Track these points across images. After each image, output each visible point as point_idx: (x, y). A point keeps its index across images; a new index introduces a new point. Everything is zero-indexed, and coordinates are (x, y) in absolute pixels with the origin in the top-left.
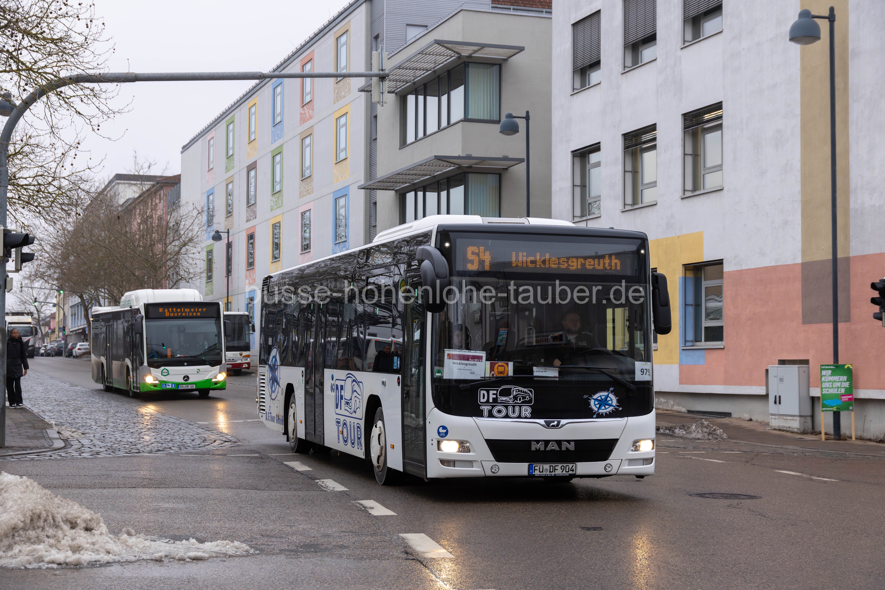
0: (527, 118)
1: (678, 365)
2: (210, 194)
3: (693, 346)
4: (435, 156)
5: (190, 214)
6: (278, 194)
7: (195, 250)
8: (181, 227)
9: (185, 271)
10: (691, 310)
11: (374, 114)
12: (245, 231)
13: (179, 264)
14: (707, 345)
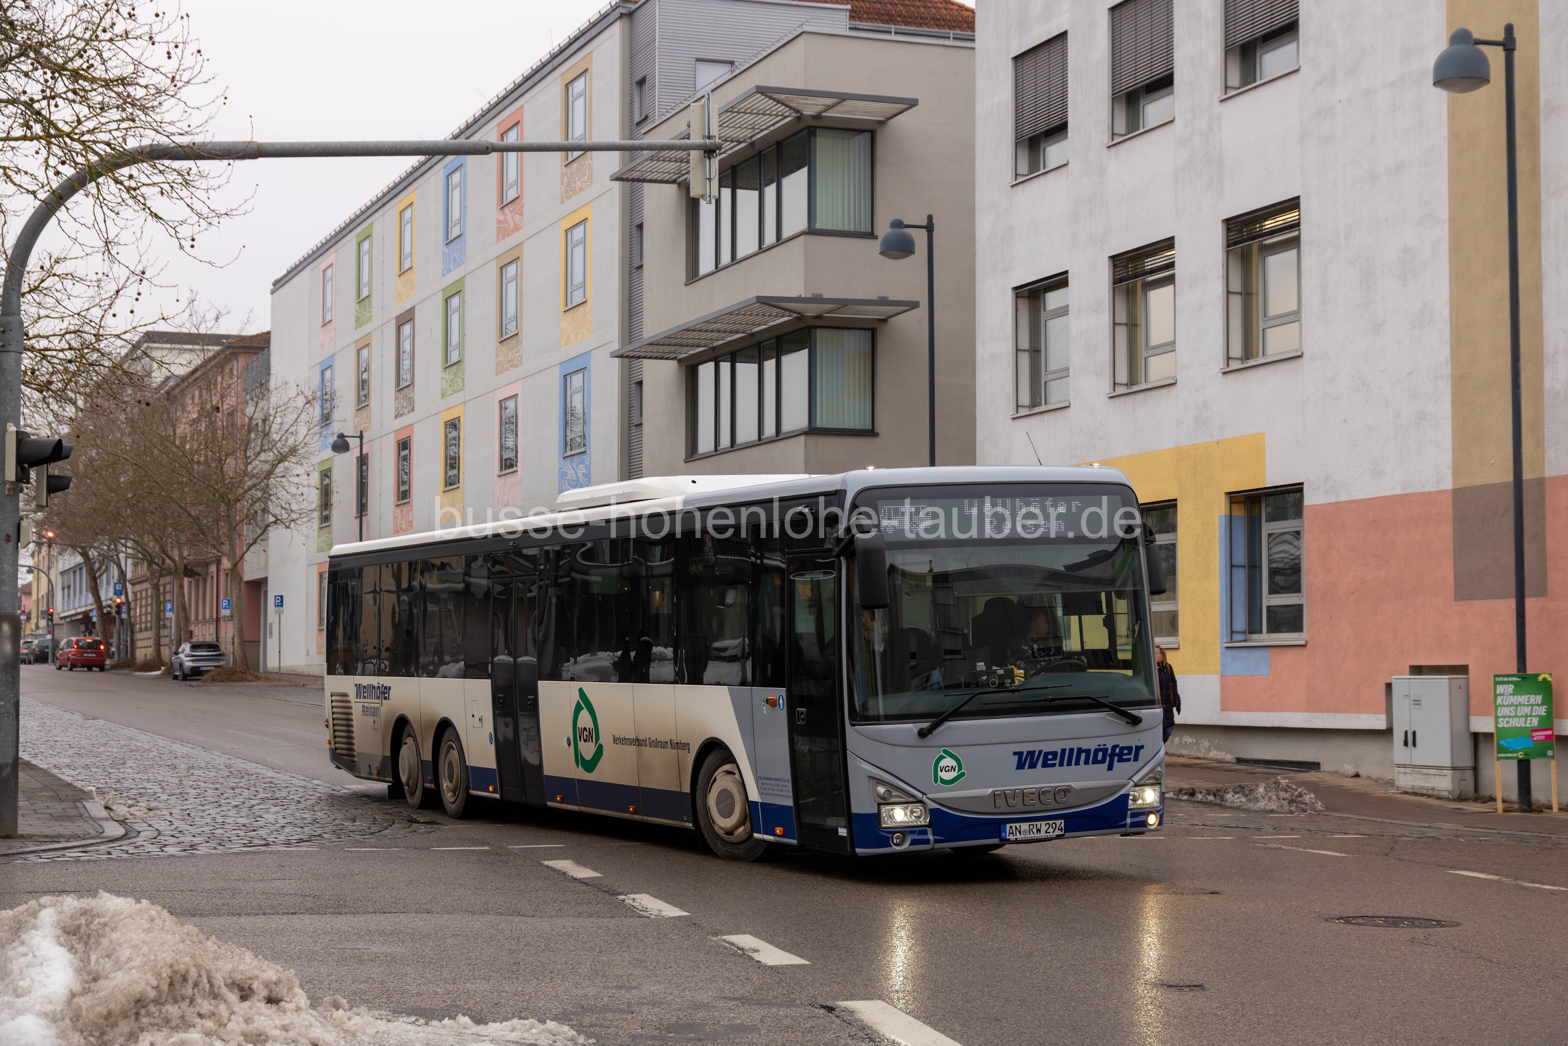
0: (929, 228)
1: (1218, 676)
2: (326, 367)
3: (1245, 641)
4: (758, 297)
5: (292, 404)
6: (455, 367)
7: (300, 470)
8: (275, 427)
9: (282, 508)
10: (1241, 576)
11: (637, 222)
12: (393, 434)
13: (270, 495)
14: (1273, 640)
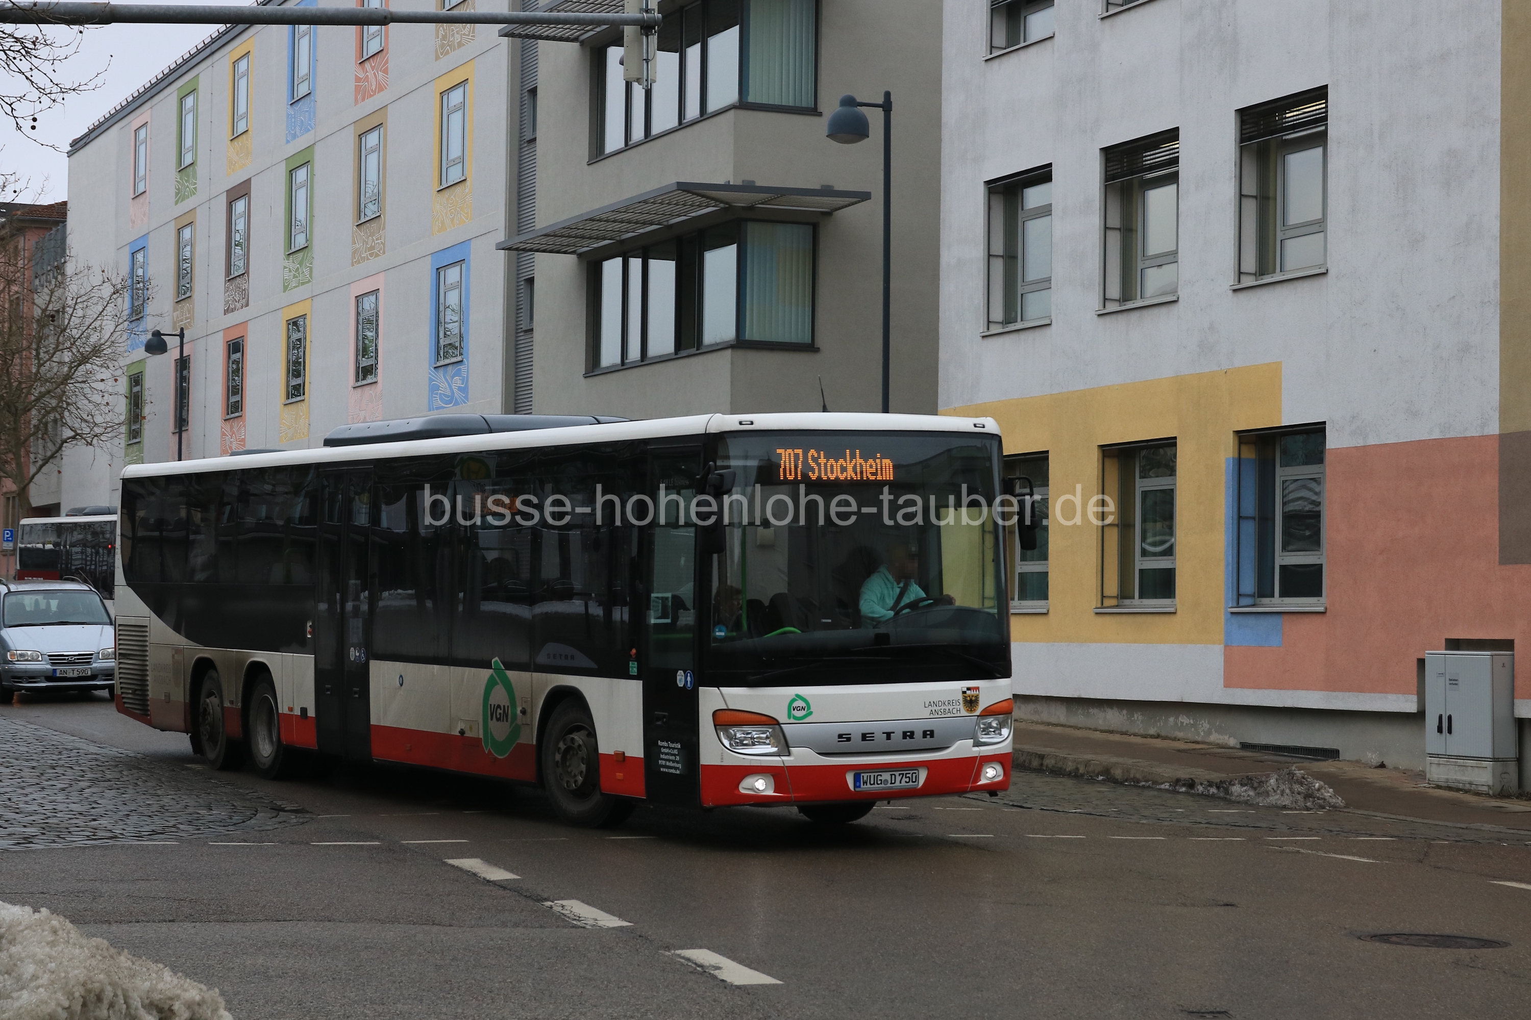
0: (887, 106)
1: (1222, 646)
2: (138, 249)
3: (1253, 606)
4: (679, 184)
5: (96, 293)
6: (300, 254)
7: (105, 374)
8: (75, 321)
9: (83, 420)
10: (1250, 528)
11: (530, 86)
12: (221, 334)
13: (68, 404)
14: (1287, 605)
